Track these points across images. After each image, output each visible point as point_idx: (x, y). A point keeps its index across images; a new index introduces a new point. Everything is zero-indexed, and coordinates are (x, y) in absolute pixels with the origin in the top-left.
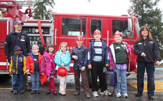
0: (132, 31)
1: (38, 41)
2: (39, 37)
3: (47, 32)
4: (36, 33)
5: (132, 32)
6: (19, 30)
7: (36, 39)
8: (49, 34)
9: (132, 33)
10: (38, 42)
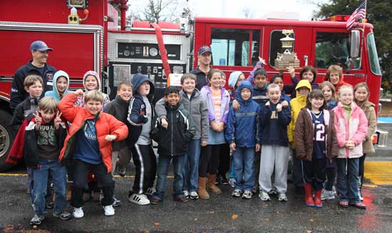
0: (359, 56)
1: (156, 75)
2: (157, 65)
3: (174, 55)
4: (150, 57)
5: (358, 59)
6: (42, 63)
7: (152, 69)
8: (179, 59)
9: (359, 61)
10: (155, 77)
